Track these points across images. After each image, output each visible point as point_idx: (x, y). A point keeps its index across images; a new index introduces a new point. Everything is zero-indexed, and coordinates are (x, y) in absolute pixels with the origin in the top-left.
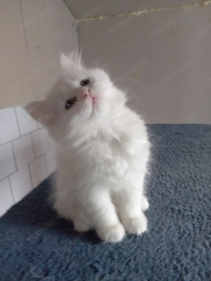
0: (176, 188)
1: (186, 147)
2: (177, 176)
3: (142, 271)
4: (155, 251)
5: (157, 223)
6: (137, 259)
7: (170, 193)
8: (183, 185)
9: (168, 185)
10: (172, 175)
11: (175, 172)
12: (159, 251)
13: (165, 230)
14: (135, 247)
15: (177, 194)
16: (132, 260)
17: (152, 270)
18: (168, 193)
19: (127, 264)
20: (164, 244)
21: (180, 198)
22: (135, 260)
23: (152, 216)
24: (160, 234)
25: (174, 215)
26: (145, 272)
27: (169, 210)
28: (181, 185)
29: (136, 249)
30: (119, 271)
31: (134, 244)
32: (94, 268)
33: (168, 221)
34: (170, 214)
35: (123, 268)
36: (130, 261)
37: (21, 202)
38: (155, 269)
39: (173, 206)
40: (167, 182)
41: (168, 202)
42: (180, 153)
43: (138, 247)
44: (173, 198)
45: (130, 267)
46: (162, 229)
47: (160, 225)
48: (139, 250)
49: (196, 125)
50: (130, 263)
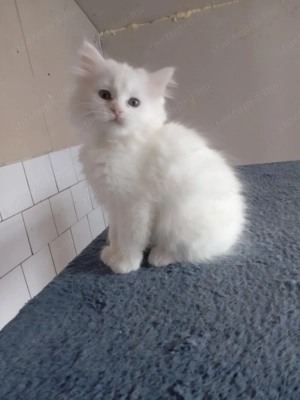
0: (284, 252)
1: (284, 193)
2: (281, 234)
3: (262, 394)
4: (276, 355)
5: (268, 309)
6: (248, 371)
7: (277, 259)
8: (294, 246)
9: (270, 249)
10: (273, 233)
11: (277, 228)
12: (284, 354)
13: (284, 319)
14: (239, 352)
15: (289, 261)
16: (240, 374)
17: (279, 389)
18: (274, 261)
19: (233, 382)
20: (287, 341)
21: (294, 265)
22: (244, 374)
23: (257, 298)
24: (277, 326)
25: (293, 293)
26: (267, 394)
27: (283, 286)
28: (291, 247)
29: (242, 356)
30: (220, 395)
31: (236, 346)
32: (177, 394)
33: (286, 303)
34: (285, 292)
35: (226, 390)
36: (236, 375)
38: (284, 388)
39: (287, 279)
40: (269, 243)
41: (278, 274)
42: (277, 202)
43: (245, 351)
44: (284, 266)
45: (238, 388)
46: (279, 318)
47: (273, 311)
48: (248, 355)
49: (290, 162)
50: (238, 380)
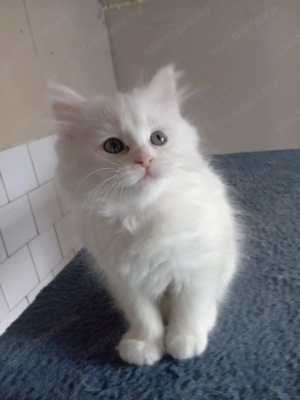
0: (275, 247)
1: (282, 185)
2: (274, 229)
3: (241, 373)
4: (257, 343)
5: (254, 302)
6: (232, 356)
7: (268, 255)
8: (285, 242)
9: (263, 244)
10: (267, 228)
11: (271, 223)
12: (264, 342)
13: (267, 311)
14: (227, 339)
15: (279, 257)
16: (225, 358)
17: (256, 371)
18: (264, 256)
19: (218, 364)
20: (268, 331)
21: (282, 261)
22: (229, 356)
23: (246, 292)
24: (261, 317)
25: (278, 287)
26: (246, 374)
27: (270, 281)
28: (281, 243)
29: (229, 342)
30: (208, 374)
31: (224, 334)
32: (173, 372)
33: (270, 296)
34: (271, 286)
35: (213, 370)
36: (222, 358)
37: (54, 282)
38: (260, 369)
39: (274, 275)
40: (262, 239)
41: (267, 269)
42: (275, 195)
43: (231, 338)
44: (274, 262)
45: (223, 368)
46: (262, 310)
47: (258, 304)
48: (233, 342)
49: (292, 150)
50: (223, 362)
